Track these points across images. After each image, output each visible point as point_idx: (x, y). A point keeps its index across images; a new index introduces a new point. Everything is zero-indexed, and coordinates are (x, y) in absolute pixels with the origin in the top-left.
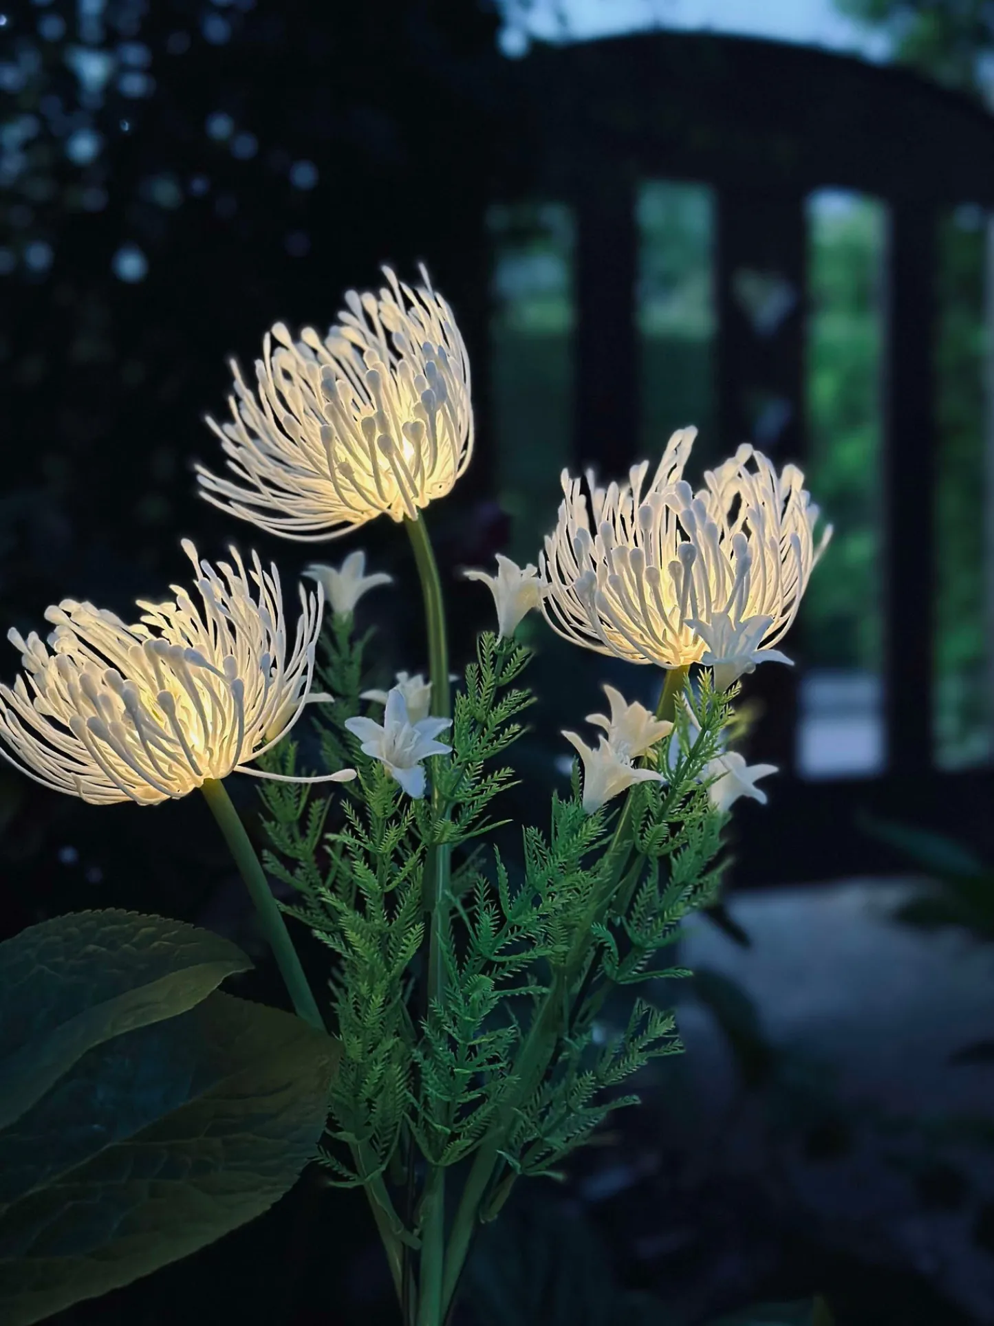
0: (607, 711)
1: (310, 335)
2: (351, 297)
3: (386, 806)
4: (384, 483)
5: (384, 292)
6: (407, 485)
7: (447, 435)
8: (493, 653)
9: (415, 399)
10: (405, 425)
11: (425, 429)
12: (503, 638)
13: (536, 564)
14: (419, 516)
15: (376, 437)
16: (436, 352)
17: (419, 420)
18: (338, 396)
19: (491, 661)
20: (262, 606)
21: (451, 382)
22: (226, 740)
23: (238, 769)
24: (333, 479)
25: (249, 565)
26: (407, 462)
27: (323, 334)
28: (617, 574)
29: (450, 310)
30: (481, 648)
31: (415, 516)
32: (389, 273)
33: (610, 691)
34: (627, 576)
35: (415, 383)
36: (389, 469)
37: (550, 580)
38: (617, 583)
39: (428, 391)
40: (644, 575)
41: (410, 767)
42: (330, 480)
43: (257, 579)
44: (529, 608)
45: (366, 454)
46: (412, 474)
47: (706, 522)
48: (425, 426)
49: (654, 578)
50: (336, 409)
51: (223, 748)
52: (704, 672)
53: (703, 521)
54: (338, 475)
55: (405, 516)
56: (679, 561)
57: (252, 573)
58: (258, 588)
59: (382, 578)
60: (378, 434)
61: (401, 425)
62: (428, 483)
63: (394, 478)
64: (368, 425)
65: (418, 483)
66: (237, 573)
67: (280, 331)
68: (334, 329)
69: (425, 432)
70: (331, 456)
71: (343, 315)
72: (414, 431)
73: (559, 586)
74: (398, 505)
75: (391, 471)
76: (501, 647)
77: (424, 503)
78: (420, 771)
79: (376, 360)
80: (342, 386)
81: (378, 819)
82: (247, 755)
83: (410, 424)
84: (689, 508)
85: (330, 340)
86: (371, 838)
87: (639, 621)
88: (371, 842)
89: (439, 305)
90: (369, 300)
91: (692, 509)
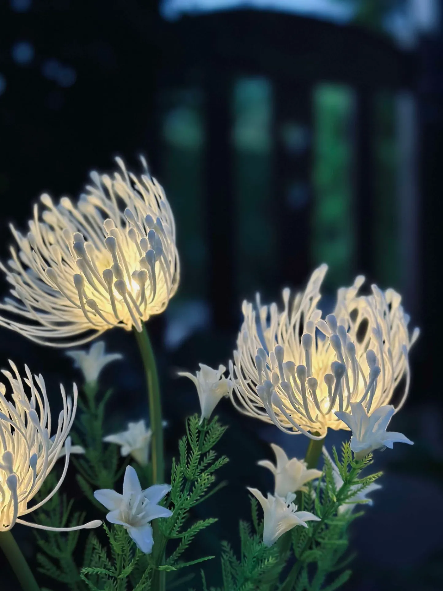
0: (273, 460)
1: (66, 202)
2: (94, 175)
3: (124, 548)
4: (118, 306)
5: (117, 175)
6: (134, 310)
7: (162, 273)
8: (197, 429)
9: (141, 255)
10: (134, 274)
11: (148, 275)
12: (204, 419)
13: (226, 365)
14: (143, 327)
15: (114, 282)
16: (155, 222)
17: (144, 269)
18: (85, 251)
19: (196, 433)
20: (33, 399)
21: (165, 240)
22: (6, 508)
23: (19, 521)
24: (83, 307)
25: (23, 375)
26: (134, 296)
27: (75, 199)
28: (286, 381)
29: (163, 190)
30: (189, 425)
31: (140, 328)
32: (120, 161)
33: (276, 448)
34: (293, 381)
35: (140, 244)
36: (122, 300)
37: (236, 377)
38: (286, 387)
39: (150, 251)
40: (306, 384)
41: (142, 525)
42: (81, 309)
43: (30, 383)
44: (221, 397)
45: (105, 289)
46: (138, 303)
47: (347, 342)
48: (148, 273)
49: (313, 384)
50: (84, 262)
51: (4, 512)
52: (345, 444)
53: (345, 341)
54: (87, 307)
55: (133, 327)
56: (332, 374)
57: (25, 379)
58: (30, 388)
59: (117, 356)
60: (115, 280)
61: (131, 273)
62: (149, 306)
63: (125, 304)
64: (108, 275)
65: (142, 308)
66: (15, 377)
67: (46, 199)
68: (83, 196)
69: (148, 277)
70: (81, 294)
71: (89, 188)
72: (141, 276)
73: (242, 381)
74: (128, 320)
75: (123, 300)
76: (203, 426)
77: (146, 318)
78: (148, 529)
79: (112, 227)
80: (89, 246)
81: (118, 555)
82: (23, 510)
83: (137, 273)
84: (336, 333)
85: (81, 204)
86: (113, 564)
87: (299, 408)
88: (113, 568)
89: (154, 184)
90: (106, 179)
91: (338, 334)
